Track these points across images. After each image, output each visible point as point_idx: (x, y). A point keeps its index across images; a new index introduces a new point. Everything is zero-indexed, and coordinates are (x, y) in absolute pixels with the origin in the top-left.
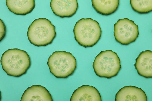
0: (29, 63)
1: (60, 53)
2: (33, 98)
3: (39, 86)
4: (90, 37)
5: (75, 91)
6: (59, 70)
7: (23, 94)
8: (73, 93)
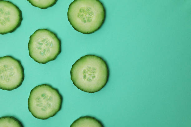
0: (45, 86)
1: (30, 49)
2: (86, 78)
5: (75, 29)
7: (82, 90)
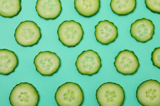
3: (26, 83)
4: (72, 38)
6: (44, 69)
8: (58, 89)
